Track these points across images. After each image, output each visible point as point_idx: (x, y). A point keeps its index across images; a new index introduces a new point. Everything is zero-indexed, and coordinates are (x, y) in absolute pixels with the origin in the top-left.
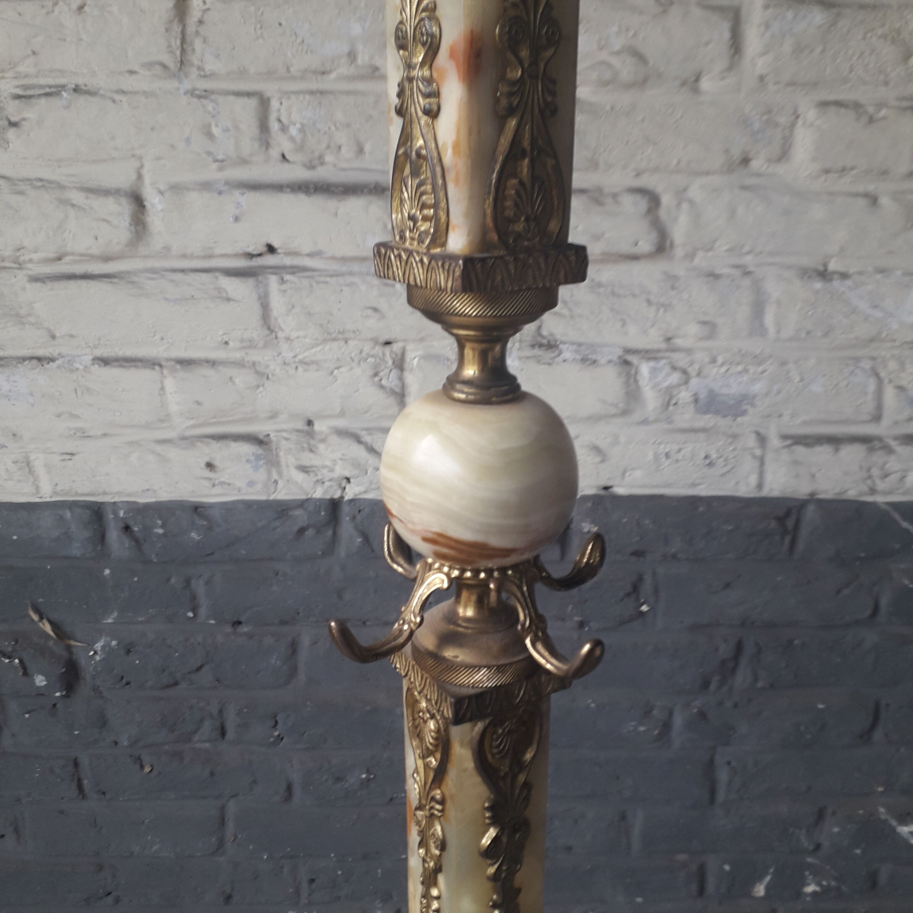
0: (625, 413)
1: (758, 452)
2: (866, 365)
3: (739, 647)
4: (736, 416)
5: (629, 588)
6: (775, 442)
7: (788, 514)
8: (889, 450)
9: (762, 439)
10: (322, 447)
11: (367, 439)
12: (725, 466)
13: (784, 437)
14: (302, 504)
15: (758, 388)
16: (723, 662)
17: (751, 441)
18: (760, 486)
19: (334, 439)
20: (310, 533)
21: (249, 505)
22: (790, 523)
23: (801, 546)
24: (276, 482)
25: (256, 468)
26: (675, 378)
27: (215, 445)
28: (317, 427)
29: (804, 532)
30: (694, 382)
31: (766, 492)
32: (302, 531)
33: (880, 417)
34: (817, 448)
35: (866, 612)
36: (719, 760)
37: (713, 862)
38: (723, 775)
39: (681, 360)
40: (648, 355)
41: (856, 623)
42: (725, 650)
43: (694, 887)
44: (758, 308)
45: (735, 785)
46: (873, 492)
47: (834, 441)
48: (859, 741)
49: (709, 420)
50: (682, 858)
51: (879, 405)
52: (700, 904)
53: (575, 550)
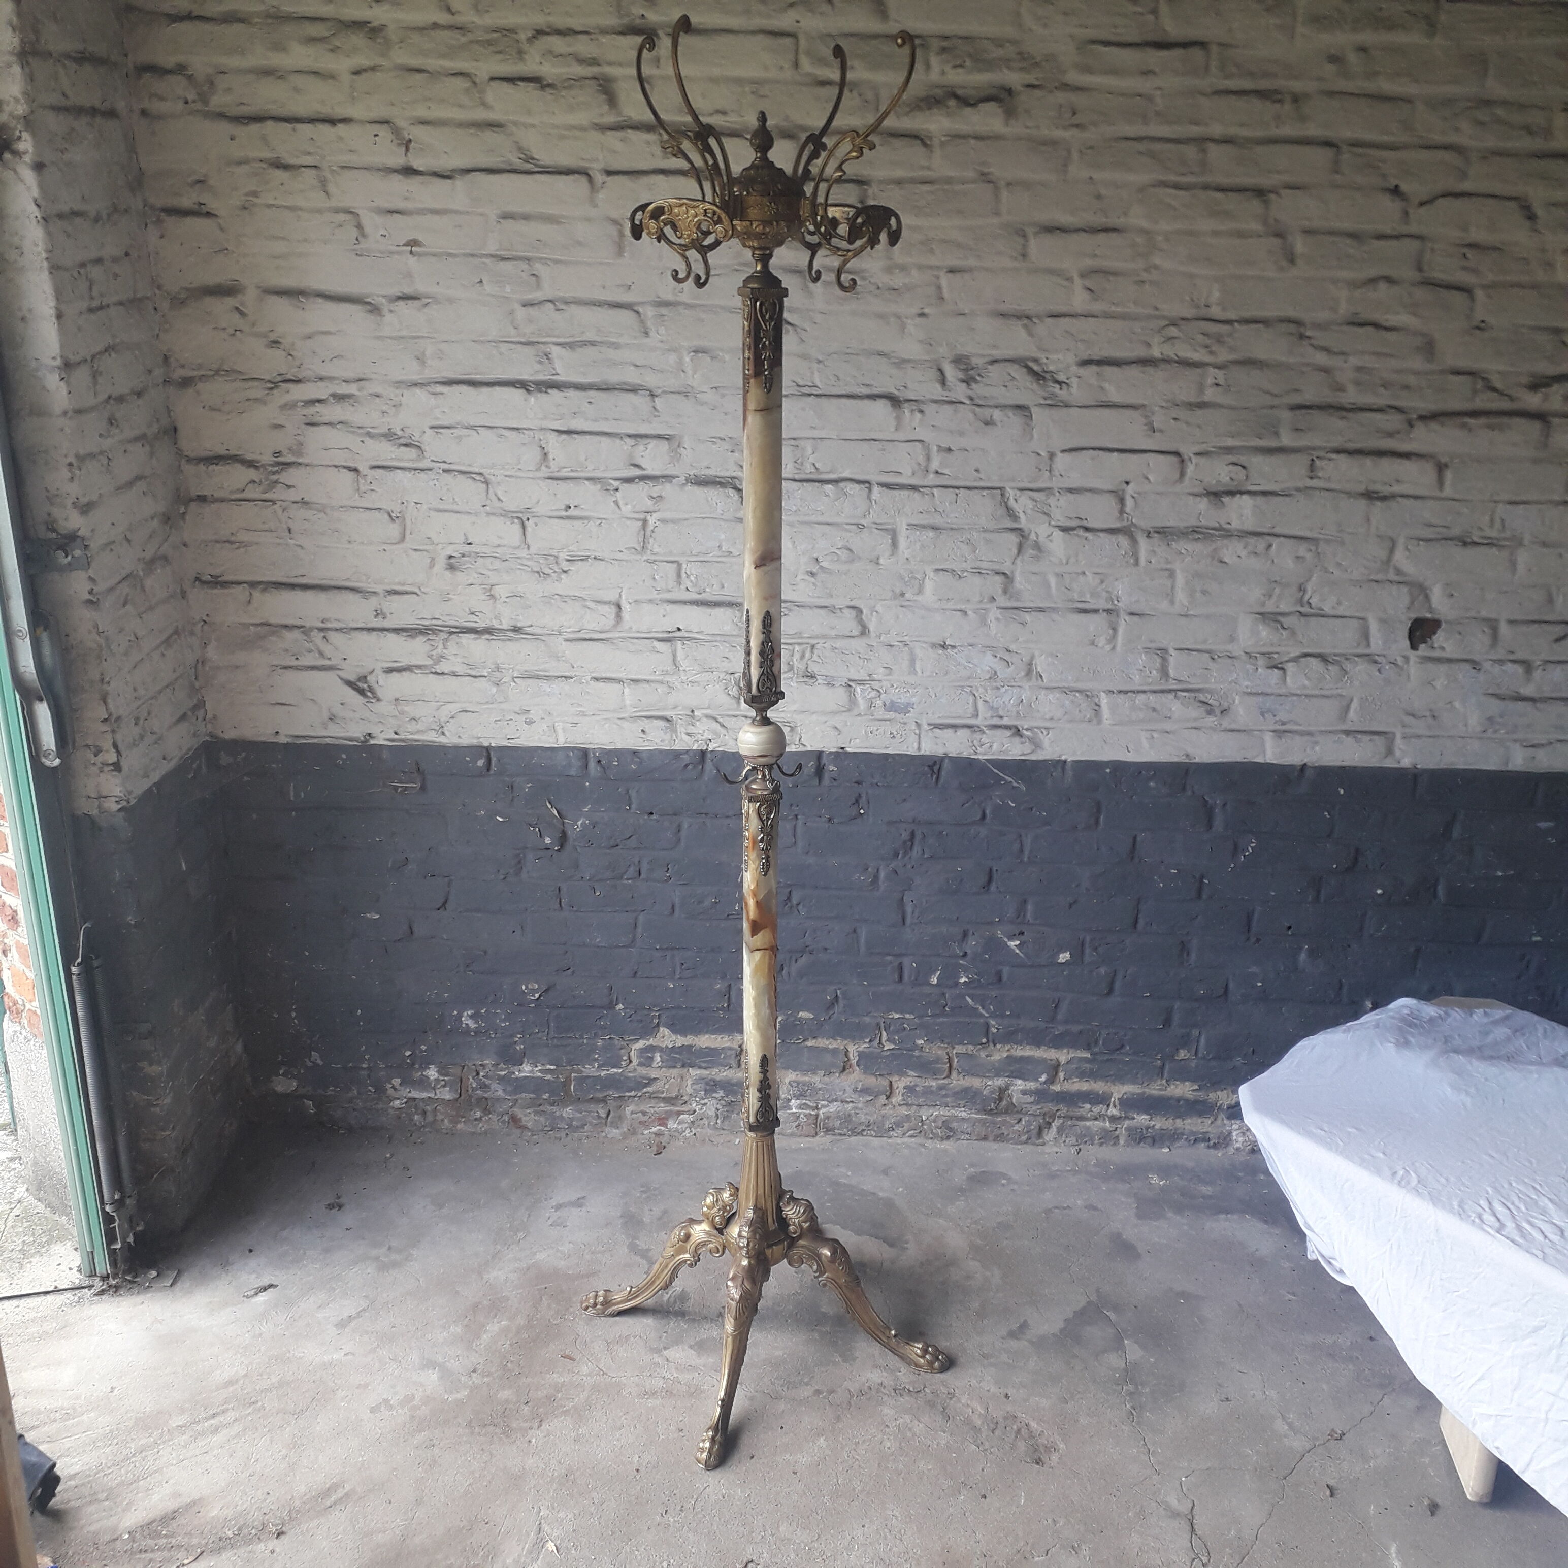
0: (849, 710)
1: (917, 732)
2: (968, 689)
3: (913, 835)
4: (905, 714)
5: (853, 800)
6: (926, 727)
7: (934, 763)
8: (984, 733)
9: (919, 725)
10: (698, 723)
11: (721, 720)
12: (901, 738)
13: (929, 724)
14: (687, 752)
15: (914, 700)
16: (905, 842)
17: (914, 727)
18: (919, 749)
19: (705, 719)
20: (690, 767)
21: (661, 751)
22: (936, 768)
23: (942, 781)
24: (674, 740)
25: (666, 733)
26: (874, 694)
27: (646, 721)
28: (696, 713)
29: (943, 773)
30: (883, 696)
31: (922, 753)
32: (686, 766)
33: (977, 716)
34: (946, 731)
35: (979, 817)
36: (906, 899)
37: (906, 961)
38: (909, 909)
39: (876, 685)
40: (860, 682)
41: (974, 823)
42: (905, 836)
43: (896, 977)
44: (913, 662)
45: (916, 914)
46: (976, 753)
47: (954, 727)
48: (982, 890)
49: (891, 715)
50: (889, 958)
51: (976, 709)
52: (900, 987)
53: (826, 781)
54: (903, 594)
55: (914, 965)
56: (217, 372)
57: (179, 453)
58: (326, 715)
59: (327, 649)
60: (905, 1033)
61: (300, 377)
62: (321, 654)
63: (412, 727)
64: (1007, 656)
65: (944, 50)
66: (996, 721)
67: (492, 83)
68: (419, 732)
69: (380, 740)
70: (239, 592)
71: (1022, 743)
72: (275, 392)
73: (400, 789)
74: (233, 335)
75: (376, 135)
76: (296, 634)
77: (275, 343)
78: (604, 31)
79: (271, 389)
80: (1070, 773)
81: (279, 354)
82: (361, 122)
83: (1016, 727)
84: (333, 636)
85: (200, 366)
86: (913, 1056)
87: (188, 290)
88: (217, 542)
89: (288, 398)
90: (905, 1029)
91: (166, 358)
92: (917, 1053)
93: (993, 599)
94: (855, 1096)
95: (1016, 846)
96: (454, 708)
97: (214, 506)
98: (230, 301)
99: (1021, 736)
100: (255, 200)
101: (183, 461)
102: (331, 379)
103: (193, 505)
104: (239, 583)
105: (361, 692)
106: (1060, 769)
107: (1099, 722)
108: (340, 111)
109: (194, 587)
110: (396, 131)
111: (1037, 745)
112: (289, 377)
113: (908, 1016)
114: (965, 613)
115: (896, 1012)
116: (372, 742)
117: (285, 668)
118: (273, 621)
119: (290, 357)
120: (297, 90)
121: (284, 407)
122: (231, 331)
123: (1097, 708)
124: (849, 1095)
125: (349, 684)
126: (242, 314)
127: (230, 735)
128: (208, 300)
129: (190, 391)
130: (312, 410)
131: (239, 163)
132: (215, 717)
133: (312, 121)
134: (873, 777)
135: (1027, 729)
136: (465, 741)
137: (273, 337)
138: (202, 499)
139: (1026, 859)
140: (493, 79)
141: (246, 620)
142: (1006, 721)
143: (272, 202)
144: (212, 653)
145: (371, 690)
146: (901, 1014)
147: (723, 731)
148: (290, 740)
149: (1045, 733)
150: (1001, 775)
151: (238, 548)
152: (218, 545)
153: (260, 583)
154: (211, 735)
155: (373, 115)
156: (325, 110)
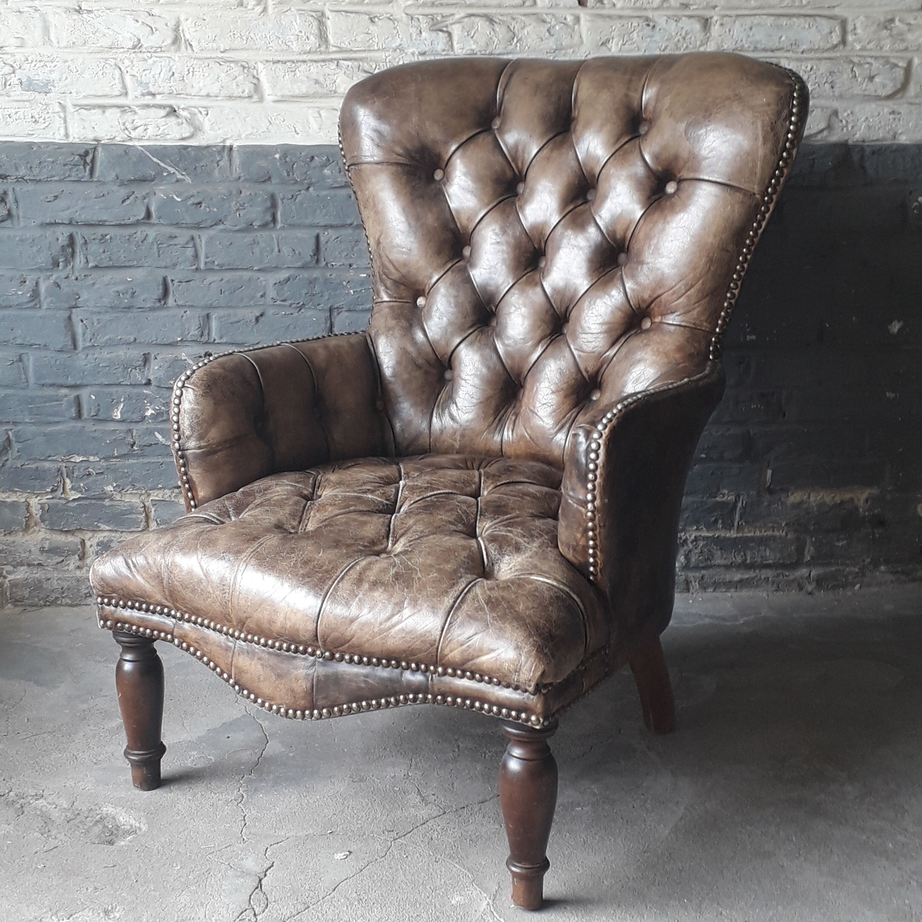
1: (62, 115)
12: (45, 123)
23: (97, 173)
33: (126, 94)
34: (93, 111)
36: (76, 319)
37: (84, 393)
38: (79, 329)
41: (137, 223)
42: (63, 240)
43: (73, 412)
45: (88, 336)
46: (131, 139)
48: (158, 305)
50: (64, 391)
51: (124, 87)
52: (79, 424)
55: (93, 397)
60: (91, 479)
71: (179, 124)
80: (237, 160)
83: (171, 107)
86: (104, 506)
90: (89, 475)
92: (107, 502)
94: (42, 558)
95: (190, 252)
99: (178, 117)
106: (226, 157)
107: (261, 99)
111: (197, 129)
113: (91, 458)
115: (78, 455)
123: (255, 81)
124: (37, 557)
134: (17, 170)
135: (183, 109)
139: (202, 266)
146: (84, 456)
149: (204, 113)
150: (162, 164)
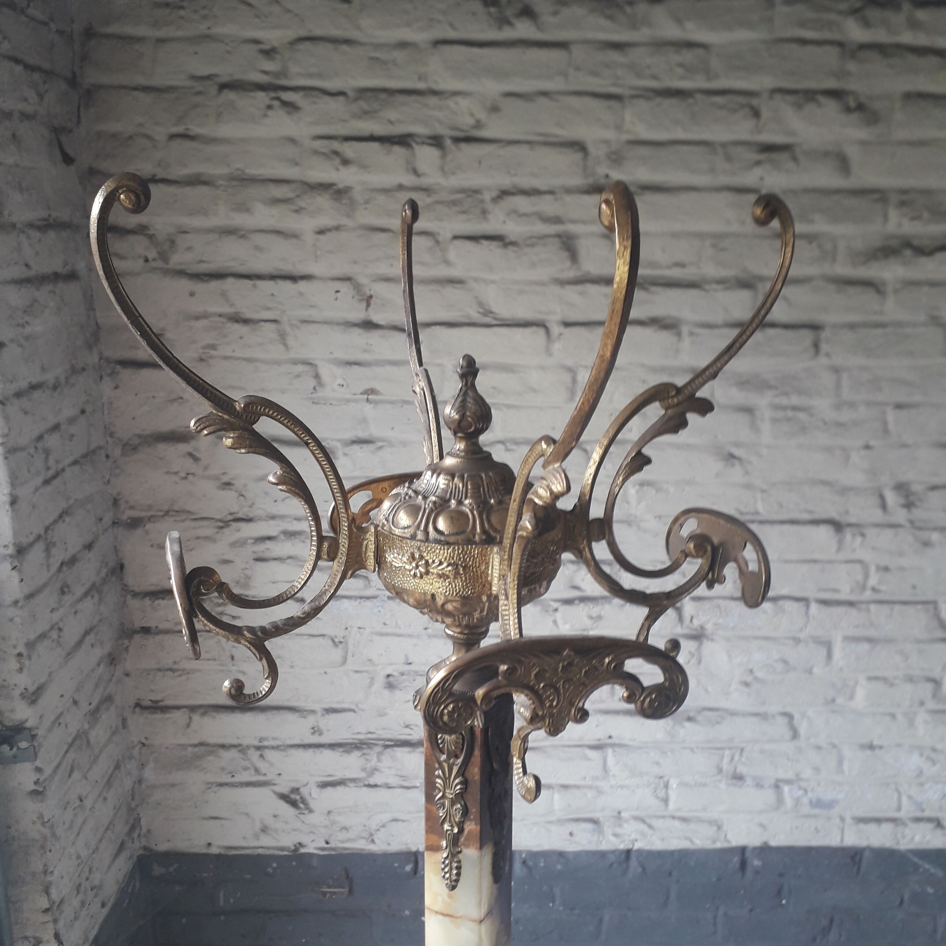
0: (777, 809)
2: (893, 786)
3: (832, 920)
4: (830, 809)
5: (777, 892)
6: (849, 820)
7: (856, 854)
8: (905, 825)
9: (842, 819)
10: (625, 825)
11: (648, 821)
13: (854, 819)
14: (613, 852)
15: (840, 796)
16: (824, 928)
17: (838, 821)
18: (842, 841)
19: (632, 822)
20: (615, 865)
21: (587, 852)
22: (857, 858)
24: (601, 842)
25: (593, 835)
26: (801, 793)
27: (572, 824)
28: (623, 814)
29: (864, 863)
30: (810, 794)
31: (845, 844)
32: (611, 865)
35: (897, 903)
39: (804, 784)
40: (788, 782)
44: (840, 762)
47: (878, 821)
49: (817, 811)
53: (749, 874)
54: (833, 700)
56: (167, 513)
57: (126, 590)
58: (258, 826)
59: (261, 765)
61: (251, 516)
62: (257, 771)
63: (342, 836)
64: (933, 755)
65: (903, 204)
66: (919, 814)
67: (457, 242)
68: (348, 840)
69: (310, 849)
70: (180, 716)
72: (226, 530)
73: (328, 895)
74: (185, 478)
75: (337, 292)
76: (233, 754)
77: (228, 484)
78: (569, 191)
79: (221, 528)
81: (230, 494)
82: (321, 279)
84: (270, 754)
85: (150, 507)
87: (140, 436)
88: (160, 670)
89: (238, 535)
91: (116, 502)
93: (922, 703)
96: (385, 817)
97: (158, 638)
98: (184, 448)
100: (213, 352)
101: (129, 597)
102: (282, 517)
103: (137, 638)
104: (178, 708)
105: (294, 804)
108: (301, 269)
109: (134, 713)
110: (358, 287)
112: (240, 515)
114: (893, 716)
116: (302, 850)
117: (221, 785)
118: (211, 741)
119: (241, 498)
120: (258, 248)
121: (235, 544)
122: (183, 475)
125: (283, 797)
126: (196, 459)
127: (163, 847)
128: (162, 447)
129: (139, 532)
130: (262, 547)
131: (197, 318)
132: (149, 831)
133: (273, 277)
136: (395, 847)
137: (225, 479)
138: (146, 630)
140: (456, 237)
141: (183, 741)
142: (927, 814)
143: (229, 354)
144: (149, 774)
145: (303, 801)
147: (649, 832)
148: (222, 852)
151: (180, 675)
152: (160, 674)
153: (200, 707)
154: (145, 848)
155: (337, 272)
156: (287, 268)
